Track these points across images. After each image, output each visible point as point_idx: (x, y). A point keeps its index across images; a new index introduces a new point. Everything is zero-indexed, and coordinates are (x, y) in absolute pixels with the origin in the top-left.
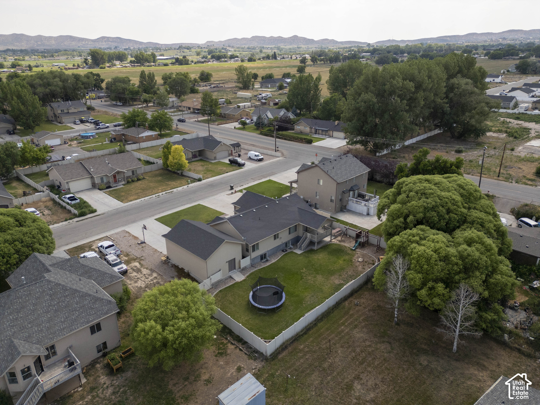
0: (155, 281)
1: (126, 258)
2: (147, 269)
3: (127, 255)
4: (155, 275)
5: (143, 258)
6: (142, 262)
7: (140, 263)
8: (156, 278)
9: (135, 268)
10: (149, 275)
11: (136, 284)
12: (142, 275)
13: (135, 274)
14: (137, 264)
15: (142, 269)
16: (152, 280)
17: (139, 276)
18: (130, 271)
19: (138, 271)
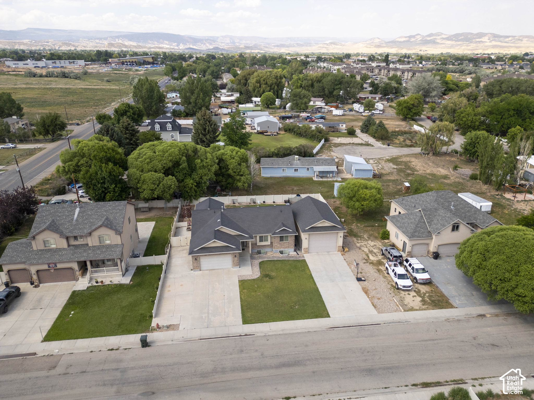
0: (360, 241)
1: (380, 267)
2: (363, 251)
3: (379, 271)
4: (358, 245)
5: (364, 261)
6: (366, 258)
7: (368, 257)
8: (358, 243)
9: (373, 255)
10: (363, 246)
11: (375, 244)
12: (369, 248)
13: (375, 251)
14: (372, 258)
15: (368, 252)
16: (362, 242)
17: (372, 248)
18: (379, 254)
19: (371, 252)
